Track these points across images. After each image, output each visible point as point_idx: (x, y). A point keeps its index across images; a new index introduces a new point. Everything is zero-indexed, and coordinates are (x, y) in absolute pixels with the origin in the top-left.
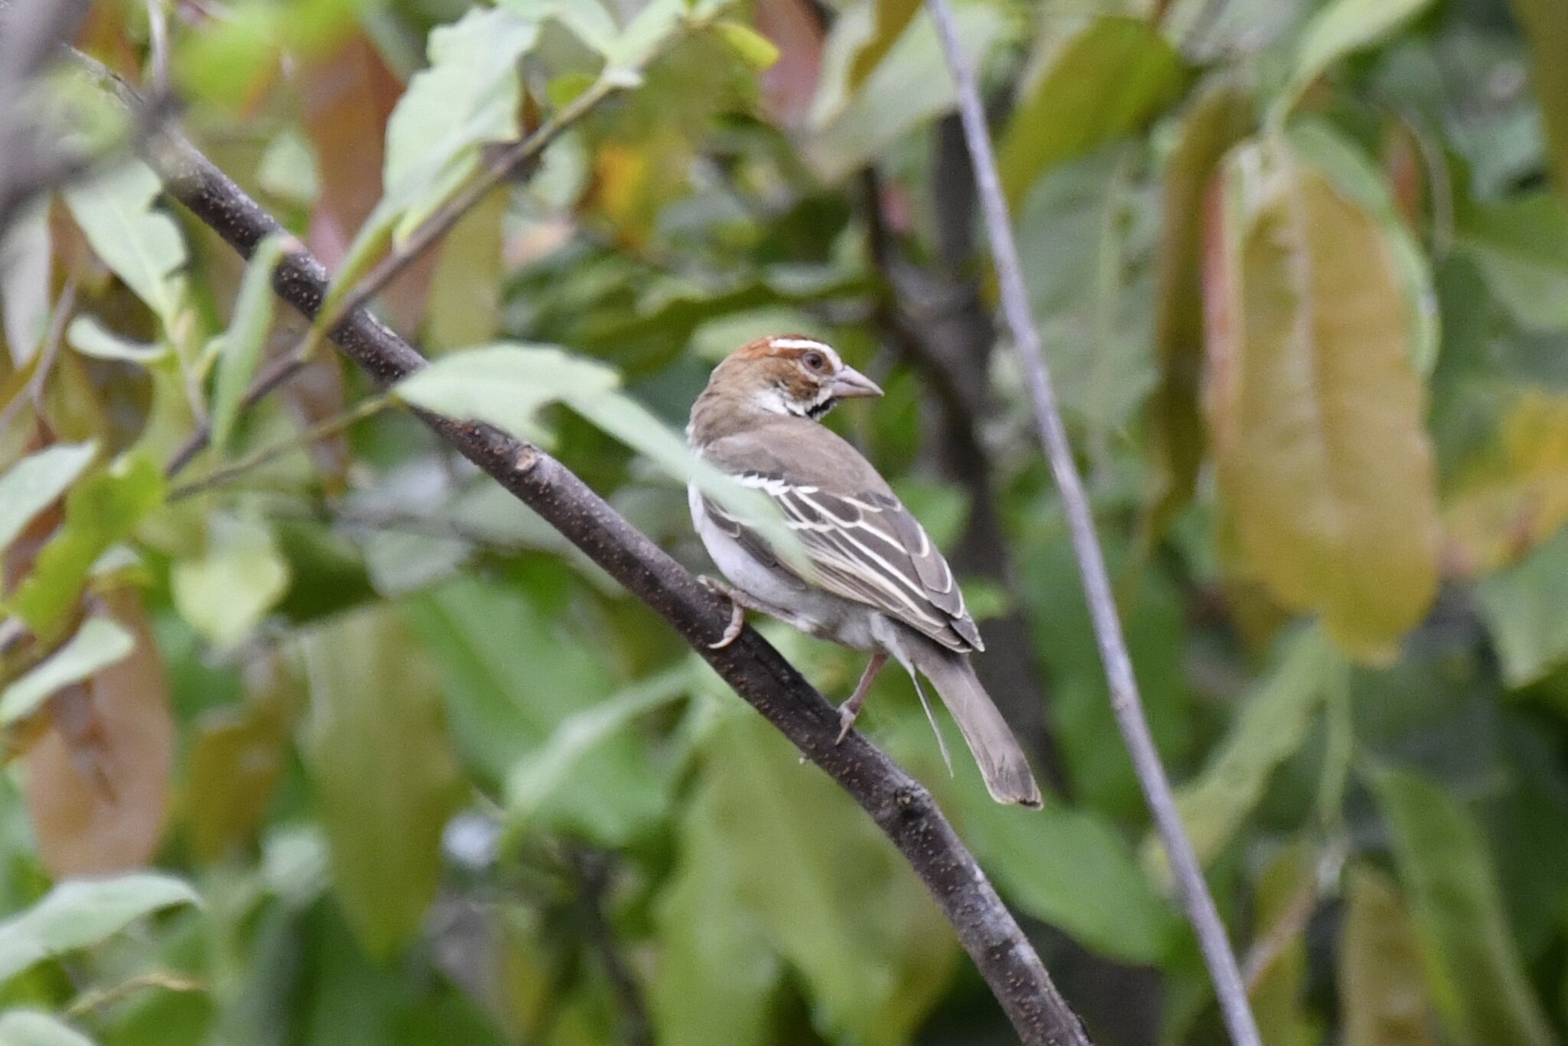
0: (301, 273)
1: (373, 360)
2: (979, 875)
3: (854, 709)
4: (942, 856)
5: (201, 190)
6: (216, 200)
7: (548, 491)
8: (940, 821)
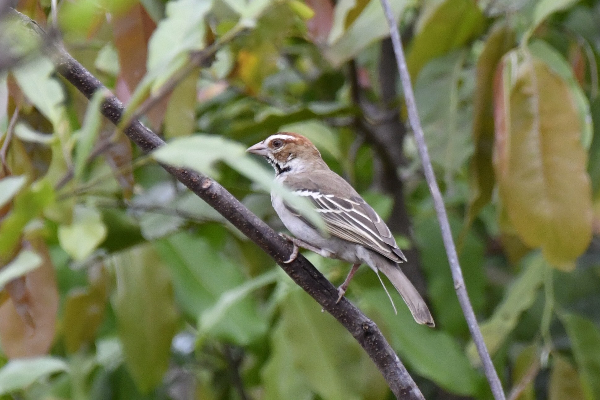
0: (112, 105)
1: (142, 141)
2: (397, 359)
3: (344, 289)
4: (382, 351)
5: (69, 70)
6: (76, 74)
7: (215, 197)
8: (381, 336)
